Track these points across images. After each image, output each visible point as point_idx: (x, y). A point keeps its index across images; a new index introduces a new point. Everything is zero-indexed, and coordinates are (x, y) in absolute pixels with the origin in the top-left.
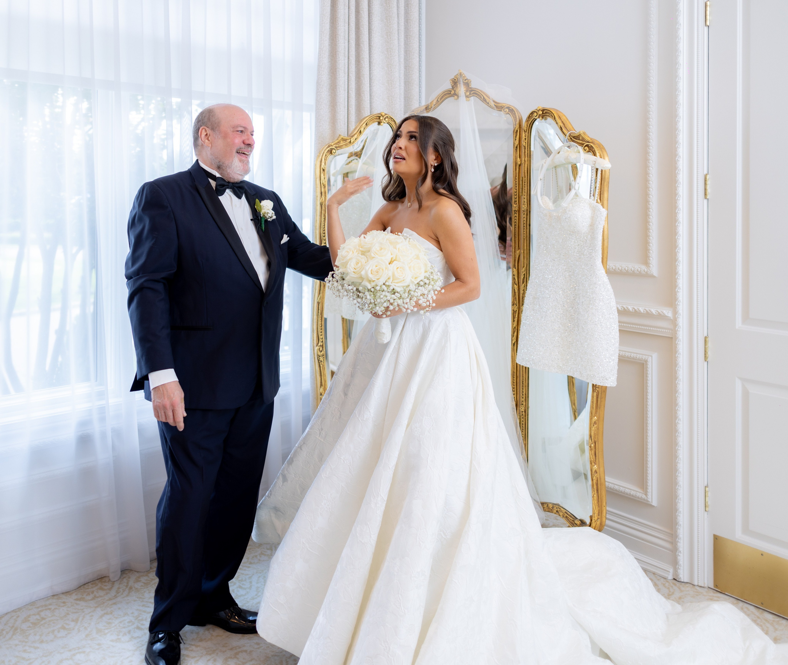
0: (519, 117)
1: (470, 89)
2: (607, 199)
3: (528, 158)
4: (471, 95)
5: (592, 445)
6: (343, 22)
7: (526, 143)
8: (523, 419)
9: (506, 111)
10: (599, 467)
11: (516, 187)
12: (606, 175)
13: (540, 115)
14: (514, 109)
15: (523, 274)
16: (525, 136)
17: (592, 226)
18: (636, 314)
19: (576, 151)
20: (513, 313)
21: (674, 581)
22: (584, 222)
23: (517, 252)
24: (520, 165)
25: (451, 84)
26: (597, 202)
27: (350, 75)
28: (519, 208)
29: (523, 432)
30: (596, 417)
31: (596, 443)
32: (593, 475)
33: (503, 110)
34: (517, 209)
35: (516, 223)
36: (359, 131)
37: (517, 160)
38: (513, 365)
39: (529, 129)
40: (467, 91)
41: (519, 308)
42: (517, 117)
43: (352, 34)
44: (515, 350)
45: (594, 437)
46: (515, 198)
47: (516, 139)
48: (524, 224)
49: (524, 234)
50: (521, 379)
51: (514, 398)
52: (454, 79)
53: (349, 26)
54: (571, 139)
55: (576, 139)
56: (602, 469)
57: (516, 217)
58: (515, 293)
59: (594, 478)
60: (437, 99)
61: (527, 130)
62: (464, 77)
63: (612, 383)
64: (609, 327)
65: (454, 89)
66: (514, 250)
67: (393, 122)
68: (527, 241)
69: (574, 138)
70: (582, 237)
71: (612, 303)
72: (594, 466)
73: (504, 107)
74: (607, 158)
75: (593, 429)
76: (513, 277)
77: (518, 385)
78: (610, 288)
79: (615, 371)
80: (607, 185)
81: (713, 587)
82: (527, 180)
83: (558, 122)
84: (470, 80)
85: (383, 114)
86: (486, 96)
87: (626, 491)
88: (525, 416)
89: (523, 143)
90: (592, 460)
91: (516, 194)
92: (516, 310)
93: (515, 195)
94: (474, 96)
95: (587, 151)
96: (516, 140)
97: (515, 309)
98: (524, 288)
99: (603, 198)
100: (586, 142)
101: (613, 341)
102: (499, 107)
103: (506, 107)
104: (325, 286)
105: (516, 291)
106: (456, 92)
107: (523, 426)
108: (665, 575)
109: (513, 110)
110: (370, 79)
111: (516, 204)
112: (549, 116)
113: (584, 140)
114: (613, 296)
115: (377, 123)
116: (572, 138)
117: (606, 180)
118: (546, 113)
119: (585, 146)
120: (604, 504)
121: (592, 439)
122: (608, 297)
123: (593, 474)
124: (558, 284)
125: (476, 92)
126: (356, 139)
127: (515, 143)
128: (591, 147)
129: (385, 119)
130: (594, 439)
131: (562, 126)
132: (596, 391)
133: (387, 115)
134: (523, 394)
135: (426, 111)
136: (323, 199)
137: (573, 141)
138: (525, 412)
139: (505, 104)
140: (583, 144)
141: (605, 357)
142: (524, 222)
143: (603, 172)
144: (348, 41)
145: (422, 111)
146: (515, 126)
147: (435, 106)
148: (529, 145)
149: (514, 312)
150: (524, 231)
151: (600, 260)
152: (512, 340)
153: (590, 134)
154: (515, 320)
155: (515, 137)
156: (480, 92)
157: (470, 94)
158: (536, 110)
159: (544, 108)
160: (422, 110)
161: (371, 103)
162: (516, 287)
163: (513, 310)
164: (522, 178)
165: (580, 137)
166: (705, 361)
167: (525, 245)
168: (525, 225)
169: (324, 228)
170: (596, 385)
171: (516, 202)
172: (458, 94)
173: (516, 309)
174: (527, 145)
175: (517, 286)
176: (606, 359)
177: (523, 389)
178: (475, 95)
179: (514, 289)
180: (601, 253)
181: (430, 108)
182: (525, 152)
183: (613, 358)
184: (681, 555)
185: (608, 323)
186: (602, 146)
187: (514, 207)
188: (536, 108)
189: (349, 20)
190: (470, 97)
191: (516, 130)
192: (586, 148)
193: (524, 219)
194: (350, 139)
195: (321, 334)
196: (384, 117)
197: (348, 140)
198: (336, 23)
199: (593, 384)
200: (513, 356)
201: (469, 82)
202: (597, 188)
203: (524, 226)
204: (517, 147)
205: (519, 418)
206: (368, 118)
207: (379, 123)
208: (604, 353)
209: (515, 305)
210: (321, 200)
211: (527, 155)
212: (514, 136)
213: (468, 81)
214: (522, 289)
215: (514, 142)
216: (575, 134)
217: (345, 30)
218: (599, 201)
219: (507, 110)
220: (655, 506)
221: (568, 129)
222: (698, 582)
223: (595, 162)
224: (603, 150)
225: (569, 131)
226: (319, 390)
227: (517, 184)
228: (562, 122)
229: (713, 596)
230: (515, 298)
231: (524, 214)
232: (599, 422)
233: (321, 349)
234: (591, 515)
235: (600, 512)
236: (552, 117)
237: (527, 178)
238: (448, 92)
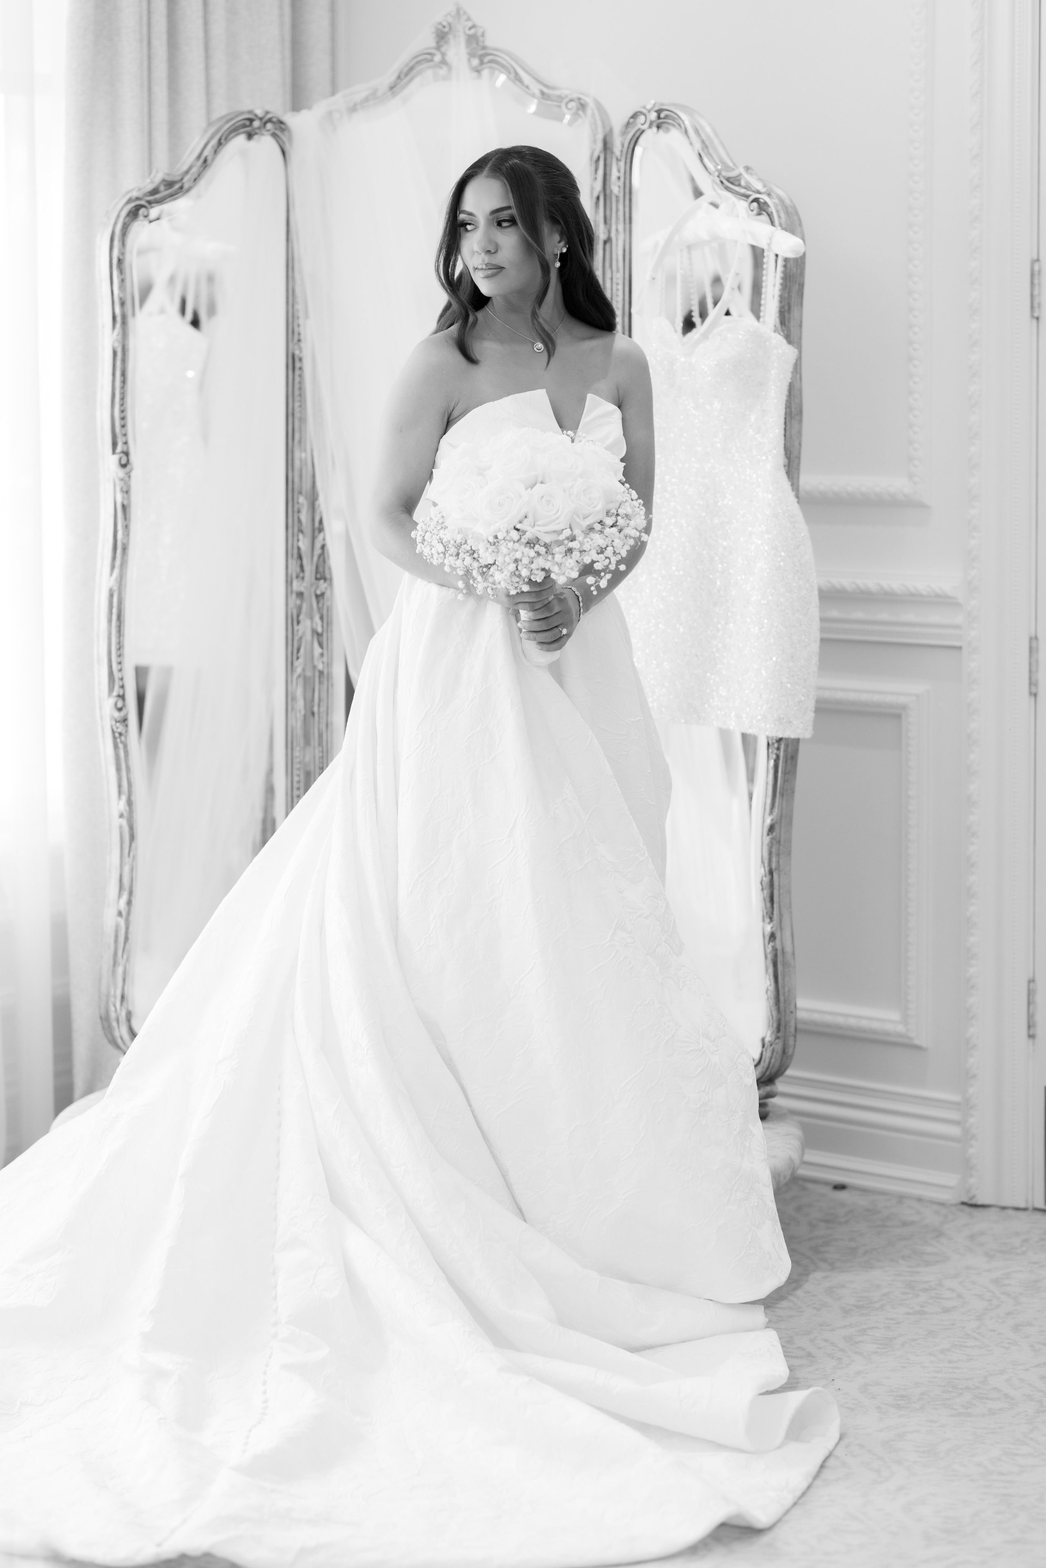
0: (604, 124)
1: (482, 50)
2: (797, 325)
3: (625, 223)
4: (484, 66)
5: (766, 880)
7: (619, 190)
9: (572, 109)
10: (781, 928)
12: (796, 269)
13: (651, 122)
16: (619, 171)
17: (764, 388)
19: (731, 213)
21: (962, 1206)
24: (605, 243)
25: (433, 38)
26: (776, 332)
30: (775, 815)
31: (775, 875)
33: (563, 105)
36: (202, 160)
39: (626, 156)
40: (474, 56)
42: (601, 125)
45: (771, 860)
47: (596, 179)
52: (441, 24)
54: (722, 182)
55: (732, 183)
56: (787, 933)
59: (770, 950)
61: (621, 158)
62: (466, 19)
63: (804, 732)
65: (441, 49)
67: (285, 133)
69: (729, 182)
72: (769, 924)
73: (567, 97)
75: (768, 842)
79: (810, 704)
83: (692, 141)
84: (482, 25)
85: (260, 113)
86: (522, 67)
89: (613, 187)
90: (766, 912)
94: (491, 68)
95: (754, 212)
96: (597, 184)
99: (790, 325)
100: (754, 192)
102: (553, 98)
103: (571, 97)
104: (125, 549)
106: (444, 57)
108: (939, 1197)
112: (674, 126)
113: (749, 187)
115: (246, 136)
116: (725, 182)
118: (666, 117)
119: (753, 201)
121: (767, 866)
123: (767, 943)
125: (496, 58)
126: (195, 180)
127: (594, 186)
128: (763, 203)
129: (264, 124)
130: (770, 866)
131: (703, 150)
133: (270, 115)
136: (121, 334)
137: (727, 189)
139: (569, 89)
140: (748, 197)
148: (627, 192)
155: (593, 173)
156: (508, 59)
157: (482, 63)
158: (642, 107)
159: (659, 105)
165: (740, 180)
172: (451, 64)
174: (622, 196)
178: (494, 65)
182: (618, 212)
186: (788, 202)
188: (643, 104)
190: (482, 71)
191: (596, 158)
192: (755, 206)
194: (181, 181)
196: (264, 120)
197: (176, 184)
201: (479, 34)
204: (599, 201)
206: (222, 122)
207: (250, 137)
210: (115, 334)
211: (622, 219)
213: (477, 31)
215: (591, 187)
216: (729, 171)
218: (779, 328)
219: (575, 106)
220: (927, 1046)
221: (717, 160)
222: (1013, 1200)
223: (770, 239)
225: (720, 165)
228: (703, 142)
233: (120, 704)
234: (763, 1035)
235: (783, 1023)
236: (680, 125)
237: (624, 273)
238: (427, 55)
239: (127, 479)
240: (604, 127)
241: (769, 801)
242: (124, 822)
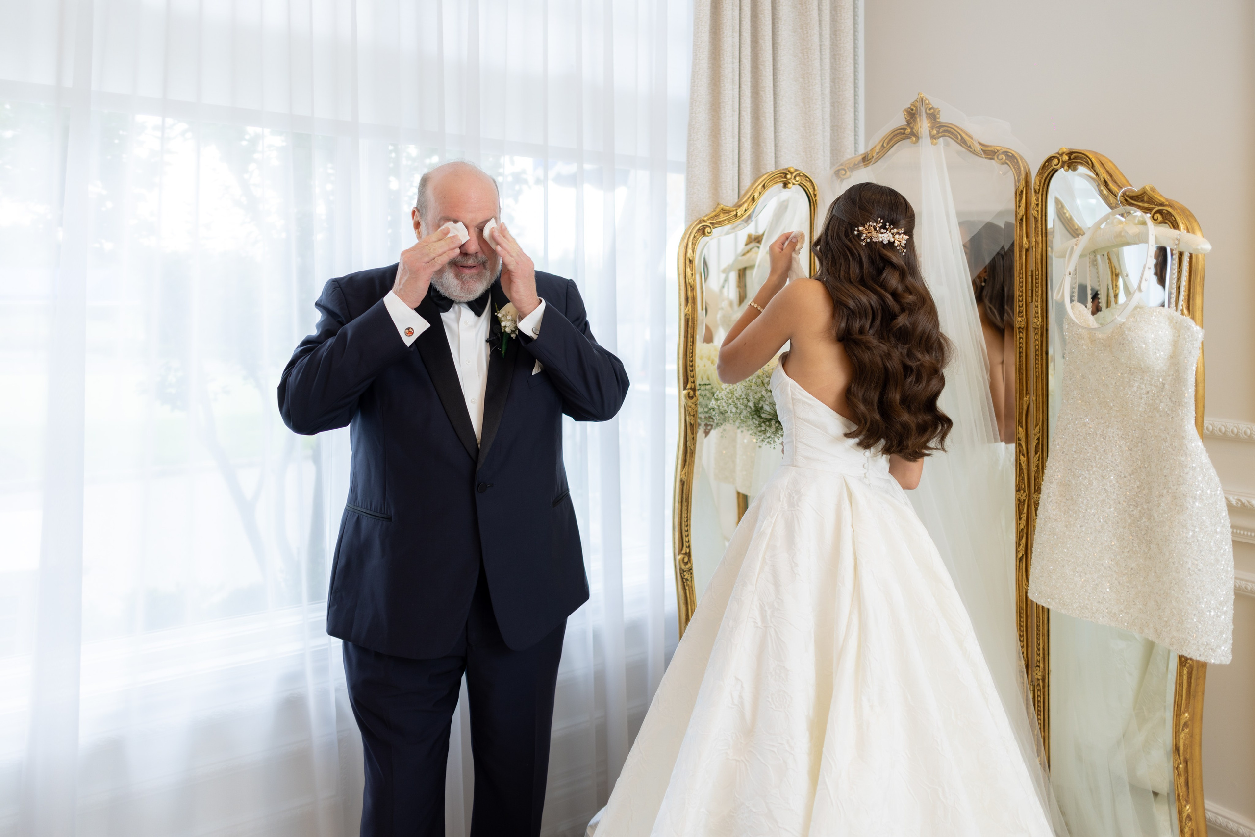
0: (1025, 168)
1: (938, 124)
2: (1200, 309)
3: (1042, 237)
4: (940, 135)
5: (1181, 767)
6: (731, 31)
7: (1038, 211)
8: (1039, 693)
9: (1002, 159)
10: (1195, 808)
11: (1022, 287)
12: (1198, 265)
13: (1064, 163)
14: (1016, 155)
15: (1036, 438)
16: (1037, 200)
17: (1175, 360)
19: (1136, 222)
20: (1018, 504)
22: (1159, 350)
23: (1025, 399)
24: (1027, 250)
25: (906, 118)
26: (1182, 313)
27: (743, 113)
28: (1027, 323)
29: (1040, 716)
30: (1187, 715)
31: (1189, 763)
32: (1184, 824)
33: (995, 158)
34: (1023, 324)
35: (1022, 350)
36: (752, 197)
37: (1022, 242)
38: (1021, 594)
39: (1043, 188)
40: (933, 128)
41: (1029, 496)
42: (1022, 168)
43: (746, 49)
44: (1022, 569)
45: (1184, 751)
46: (1019, 307)
47: (1019, 206)
48: (1036, 350)
49: (1036, 368)
50: (1036, 622)
51: (1023, 653)
52: (910, 108)
53: (741, 36)
54: (1126, 200)
55: (1135, 200)
56: (1200, 813)
57: (1023, 339)
58: (1022, 469)
59: (1187, 829)
60: (881, 144)
61: (1039, 190)
62: (927, 104)
63: (1222, 658)
64: (1214, 549)
65: (911, 125)
66: (1019, 395)
67: (809, 183)
68: (1042, 380)
69: (1131, 200)
70: (1155, 378)
71: (1219, 503)
72: (1185, 806)
73: (998, 151)
75: (1182, 735)
76: (1018, 442)
77: (1028, 631)
78: (1213, 474)
80: (1200, 282)
82: (1042, 275)
83: (1099, 173)
84: (937, 108)
85: (793, 169)
86: (967, 134)
88: (1044, 688)
89: (1032, 211)
90: (1181, 794)
91: (1021, 299)
92: (1024, 500)
93: (1019, 301)
94: (945, 136)
95: (1158, 221)
96: (1021, 208)
97: (1022, 498)
98: (1038, 462)
99: (1193, 307)
100: (1157, 205)
101: (1223, 577)
102: (990, 153)
103: (1001, 151)
105: (1024, 466)
106: (914, 131)
107: (1039, 704)
109: (1015, 157)
110: (775, 120)
111: (1022, 316)
112: (1081, 164)
113: (1153, 202)
115: (782, 185)
116: (1129, 200)
117: (1200, 274)
118: (1076, 158)
119: (1156, 213)
121: (1181, 754)
122: (1211, 491)
123: (1184, 822)
124: (1108, 462)
125: (948, 129)
126: (745, 210)
127: (1018, 212)
128: (1167, 214)
129: (795, 178)
130: (1184, 754)
131: (1108, 179)
132: (1187, 665)
133: (799, 172)
134: (1039, 647)
135: (863, 164)
136: (691, 309)
137: (1131, 204)
138: (1043, 680)
139: (1000, 146)
140: (1152, 209)
141: (1207, 608)
142: (1037, 347)
143: (1194, 260)
144: (740, 61)
145: (857, 165)
146: (1018, 184)
147: (879, 154)
148: (1044, 214)
149: (1020, 503)
150: (1036, 364)
151: (1193, 422)
152: (1017, 552)
153: (1165, 192)
154: (1022, 516)
155: (1018, 202)
156: (956, 128)
157: (938, 132)
158: (1056, 153)
159: (1071, 149)
160: (856, 163)
161: (776, 157)
162: (1023, 459)
163: (1019, 500)
164: (1032, 271)
165: (1143, 197)
167: (1040, 386)
168: (1039, 353)
169: (692, 356)
170: (1187, 657)
171: (1022, 312)
172: (918, 133)
173: (1025, 498)
174: (1040, 216)
175: (1026, 458)
176: (1210, 612)
177: (1038, 639)
178: (946, 134)
179: (1020, 463)
180: (1194, 409)
181: (870, 159)
182: (1036, 227)
183: (1225, 609)
187: (1018, 321)
188: (1058, 151)
190: (939, 138)
191: (1020, 191)
192: (1158, 216)
193: (1037, 342)
194: (737, 210)
195: (686, 533)
196: (794, 174)
197: (732, 212)
199: (1181, 655)
200: (1020, 579)
201: (936, 113)
202: (1183, 288)
203: (1036, 355)
204: (1021, 220)
205: (1032, 689)
206: (766, 176)
207: (786, 185)
208: (1205, 600)
209: (1022, 491)
210: (687, 310)
211: (1040, 233)
212: (1016, 200)
213: (935, 111)
214: (1035, 464)
215: (1016, 211)
216: (1133, 191)
217: (735, 44)
218: (1186, 311)
219: (1004, 157)
221: (1120, 184)
223: (1179, 240)
224: (1190, 218)
225: (1121, 188)
227: (1022, 283)
228: (1108, 172)
230: (1021, 478)
231: (1036, 334)
232: (1194, 725)
233: (686, 560)
236: (1088, 163)
237: (1042, 271)
238: (901, 131)
239: (693, 406)
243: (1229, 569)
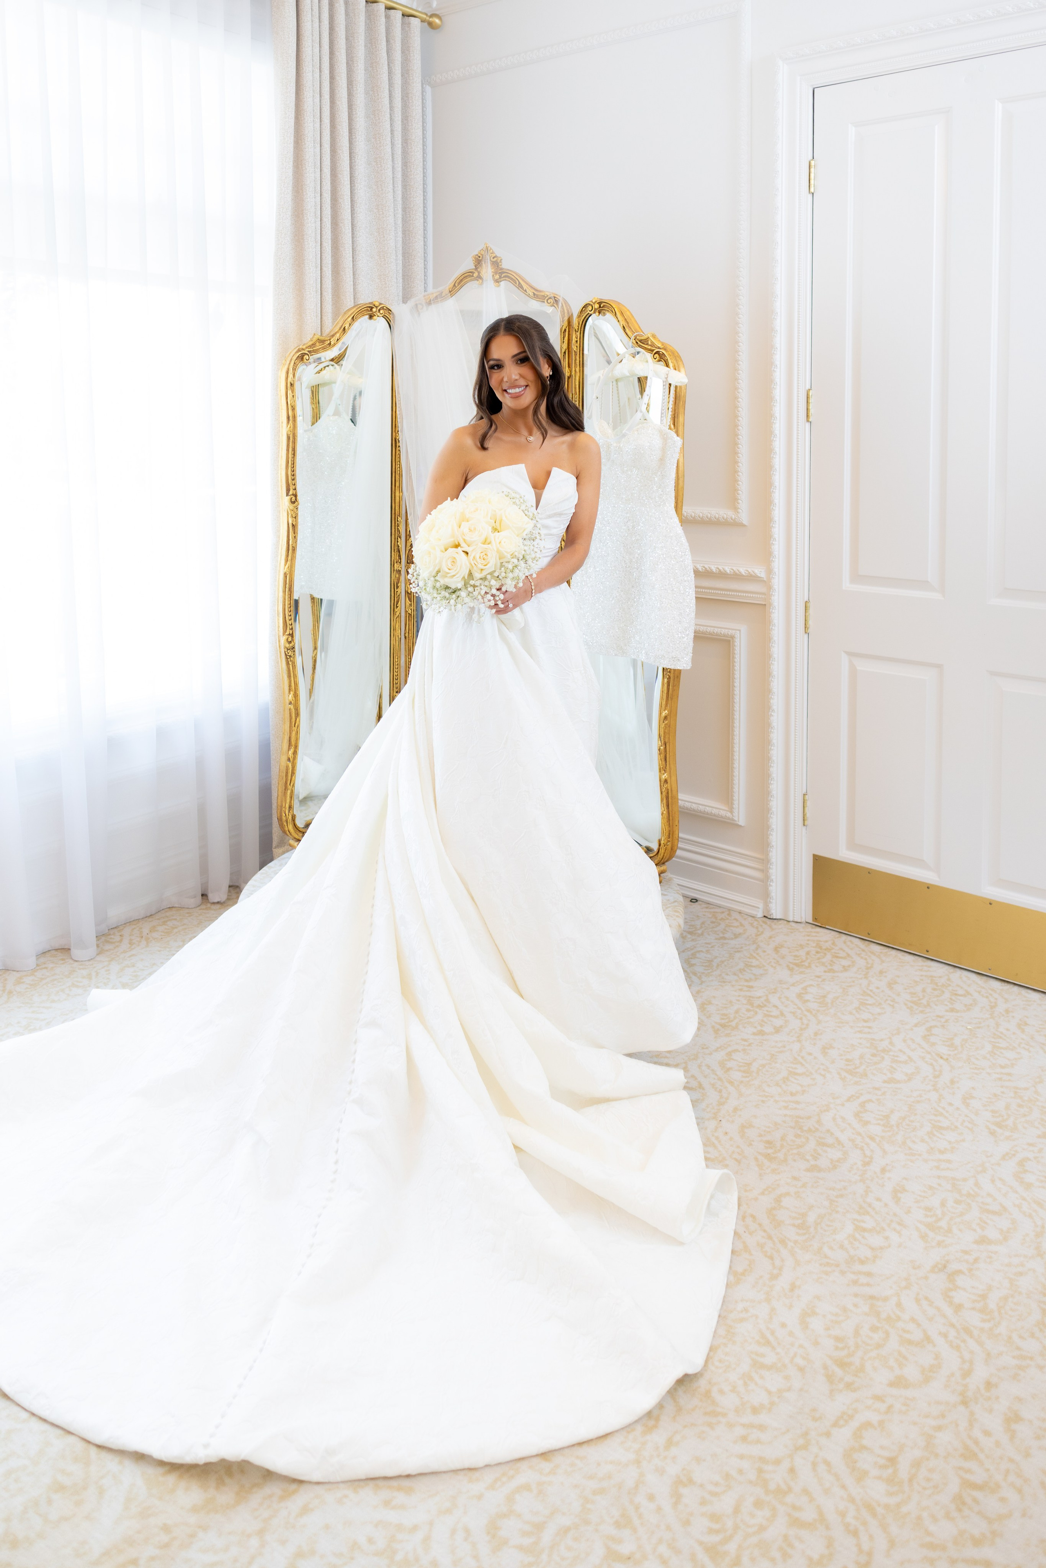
0: (568, 311)
1: (500, 270)
2: (682, 425)
3: (580, 367)
4: (502, 279)
5: (662, 748)
6: (313, 167)
7: (577, 346)
9: (550, 303)
10: (670, 776)
12: (681, 393)
13: (595, 309)
14: (562, 301)
16: (577, 338)
17: (663, 459)
18: (722, 575)
19: (642, 359)
21: (765, 919)
22: (652, 455)
25: (474, 263)
26: (670, 428)
27: (324, 244)
30: (666, 711)
31: (666, 744)
32: (663, 787)
33: (546, 301)
36: (343, 328)
39: (581, 328)
40: (496, 273)
42: (566, 311)
43: (327, 183)
45: (664, 737)
47: (563, 342)
52: (477, 255)
53: (322, 172)
54: (637, 343)
55: (643, 343)
56: (673, 778)
59: (665, 791)
60: (453, 283)
61: (578, 329)
62: (491, 253)
63: (685, 665)
64: (683, 590)
65: (478, 270)
67: (390, 315)
69: (641, 342)
70: (650, 475)
72: (664, 774)
73: (547, 296)
74: (682, 370)
75: (664, 727)
78: (684, 541)
79: (690, 649)
80: (682, 405)
81: (811, 922)
83: (619, 320)
84: (500, 257)
85: (377, 304)
86: (523, 280)
87: (706, 810)
89: (573, 347)
90: (662, 767)
94: (505, 280)
95: (657, 359)
99: (677, 424)
100: (656, 348)
101: (687, 611)
102: (540, 297)
103: (550, 296)
104: (294, 550)
106: (480, 274)
108: (753, 912)
110: (354, 250)
112: (608, 311)
113: (653, 345)
114: (688, 552)
115: (368, 316)
116: (639, 342)
117: (682, 399)
118: (604, 306)
119: (655, 354)
120: (677, 823)
121: (662, 740)
122: (682, 553)
123: (663, 785)
125: (509, 275)
126: (338, 340)
128: (662, 354)
129: (379, 310)
130: (664, 739)
131: (625, 324)
132: (669, 675)
133: (383, 306)
136: (292, 426)
137: (640, 346)
139: (549, 292)
140: (653, 351)
141: (676, 632)
143: (678, 389)
146: (562, 324)
147: (452, 293)
148: (581, 349)
151: (673, 507)
153: (663, 337)
155: (562, 339)
156: (515, 276)
157: (500, 277)
158: (590, 301)
159: (600, 299)
161: (354, 285)
164: (573, 394)
165: (647, 341)
166: (806, 632)
169: (293, 467)
170: (667, 669)
172: (483, 277)
174: (578, 351)
178: (507, 279)
180: (674, 496)
181: (444, 296)
184: (773, 884)
185: (681, 587)
186: (676, 354)
189: (321, 164)
190: (501, 282)
191: (564, 329)
192: (657, 356)
194: (330, 339)
195: (290, 618)
196: (379, 308)
197: (326, 342)
198: (302, 167)
199: (664, 668)
201: (499, 261)
204: (565, 353)
206: (355, 309)
207: (371, 317)
210: (289, 427)
211: (578, 364)
212: (561, 337)
213: (497, 259)
215: (561, 346)
216: (642, 336)
217: (316, 179)
218: (672, 426)
219: (552, 302)
220: (743, 825)
221: (633, 330)
222: (794, 917)
223: (667, 375)
224: (677, 358)
225: (635, 333)
226: (287, 697)
228: (625, 318)
229: (812, 932)
232: (670, 718)
233: (290, 639)
234: (660, 838)
235: (671, 833)
236: (613, 312)
237: (579, 395)
238: (470, 274)
239: (295, 510)
240: (568, 313)
241: (664, 703)
242: (292, 707)
243: (691, 605)
